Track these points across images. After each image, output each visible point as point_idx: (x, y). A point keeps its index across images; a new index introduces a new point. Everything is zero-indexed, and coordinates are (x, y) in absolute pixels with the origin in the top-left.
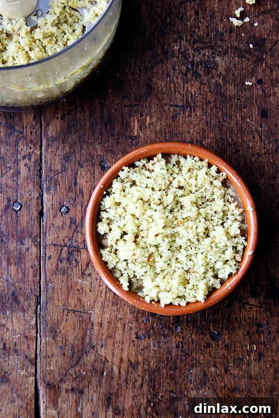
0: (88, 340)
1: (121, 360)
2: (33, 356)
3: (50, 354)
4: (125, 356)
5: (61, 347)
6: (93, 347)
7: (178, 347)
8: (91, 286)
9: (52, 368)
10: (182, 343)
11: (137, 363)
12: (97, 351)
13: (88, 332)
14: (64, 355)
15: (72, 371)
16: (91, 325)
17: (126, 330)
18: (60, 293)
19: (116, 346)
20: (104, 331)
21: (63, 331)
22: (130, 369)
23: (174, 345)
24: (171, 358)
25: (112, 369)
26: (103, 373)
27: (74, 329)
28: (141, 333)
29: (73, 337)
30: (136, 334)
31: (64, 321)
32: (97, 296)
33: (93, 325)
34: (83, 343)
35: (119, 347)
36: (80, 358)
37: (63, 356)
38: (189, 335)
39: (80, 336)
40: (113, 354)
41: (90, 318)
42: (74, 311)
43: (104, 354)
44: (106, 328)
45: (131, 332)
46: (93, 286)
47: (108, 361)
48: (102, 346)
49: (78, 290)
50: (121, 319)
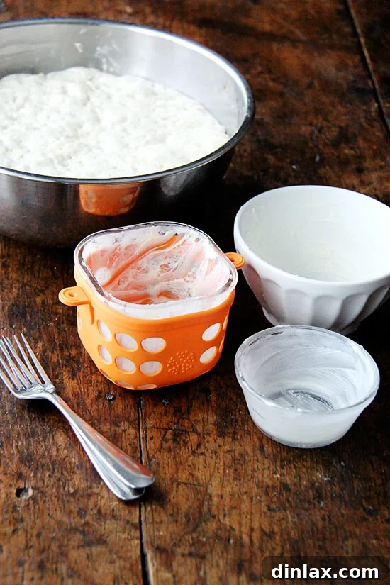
0: (205, 509)
1: (252, 530)
2: (137, 521)
3: (158, 520)
4: (256, 526)
5: (172, 515)
6: (214, 517)
7: (323, 519)
8: (205, 462)
9: (161, 533)
10: (328, 516)
11: (273, 532)
12: (219, 520)
13: (206, 503)
14: (176, 521)
15: (188, 537)
16: (208, 497)
17: (254, 502)
18: (167, 468)
19: (244, 516)
20: (227, 502)
21: (173, 501)
22: (265, 538)
23: (318, 518)
24: (317, 529)
25: (241, 538)
26: (229, 540)
27: (187, 500)
28: (273, 506)
29: (186, 506)
30: (268, 506)
31: (174, 492)
32: (214, 471)
33: (211, 496)
34: (200, 512)
35: (246, 517)
36: (197, 526)
37: (175, 524)
38: (337, 509)
39: (195, 506)
40: (240, 524)
41: (206, 491)
42: (186, 484)
43: (228, 523)
44: (228, 500)
45: (261, 505)
46: (207, 463)
47: (234, 530)
48: (225, 516)
49: (190, 466)
50: (246, 493)
